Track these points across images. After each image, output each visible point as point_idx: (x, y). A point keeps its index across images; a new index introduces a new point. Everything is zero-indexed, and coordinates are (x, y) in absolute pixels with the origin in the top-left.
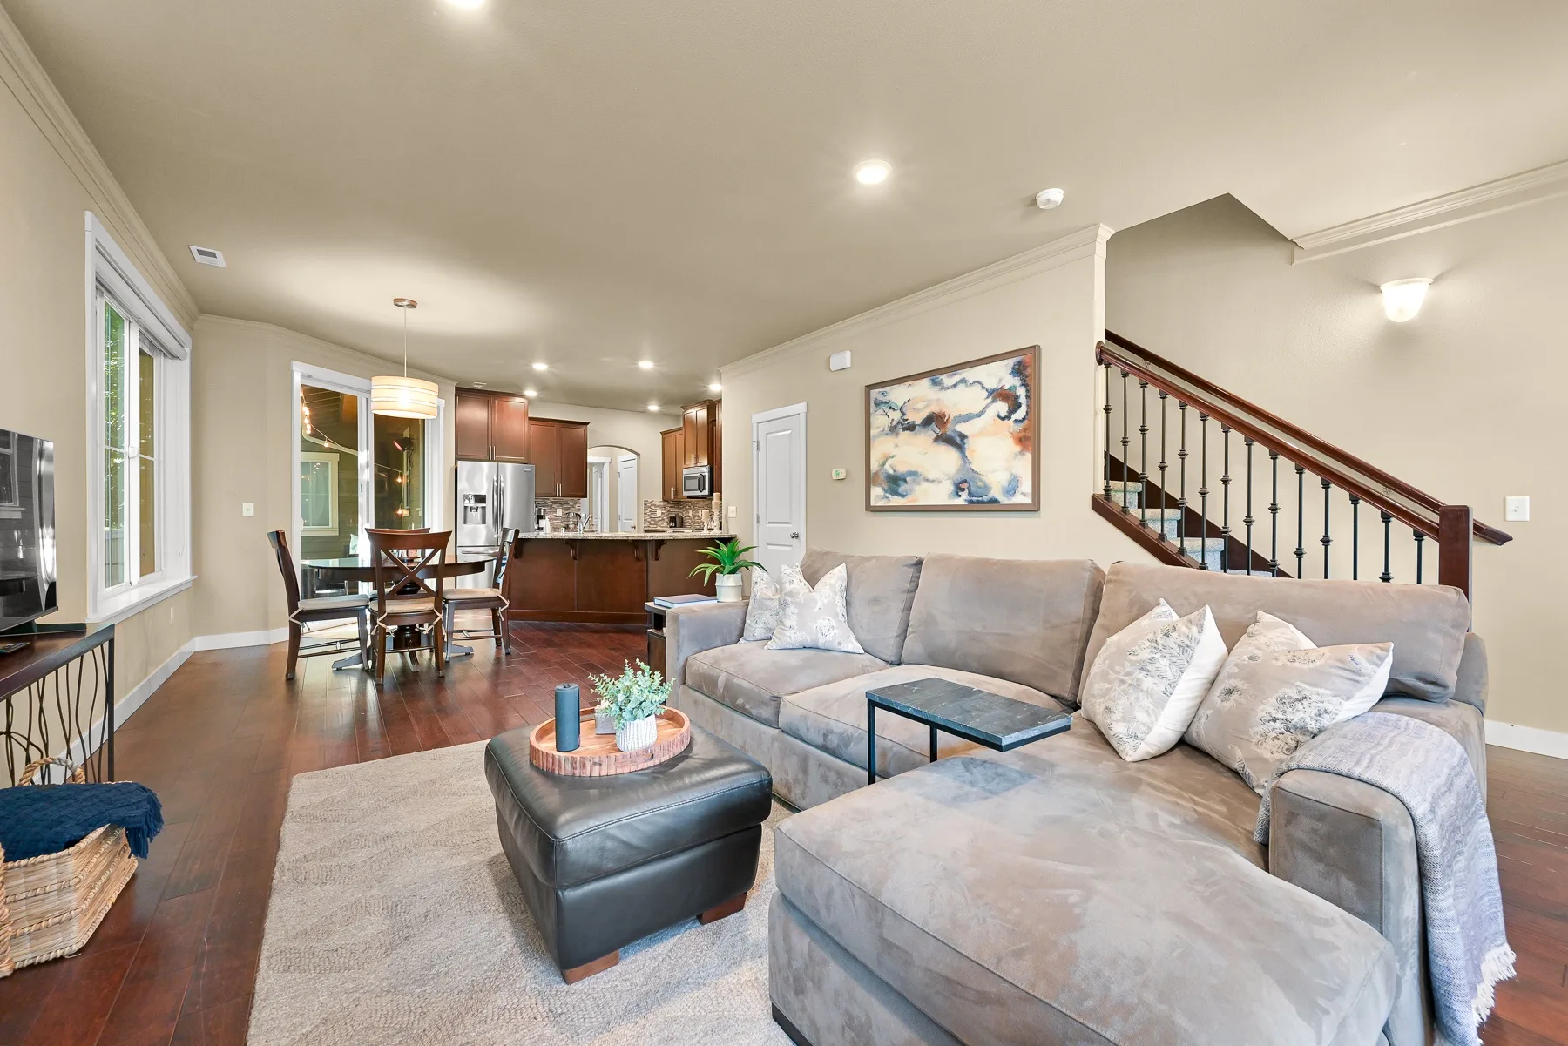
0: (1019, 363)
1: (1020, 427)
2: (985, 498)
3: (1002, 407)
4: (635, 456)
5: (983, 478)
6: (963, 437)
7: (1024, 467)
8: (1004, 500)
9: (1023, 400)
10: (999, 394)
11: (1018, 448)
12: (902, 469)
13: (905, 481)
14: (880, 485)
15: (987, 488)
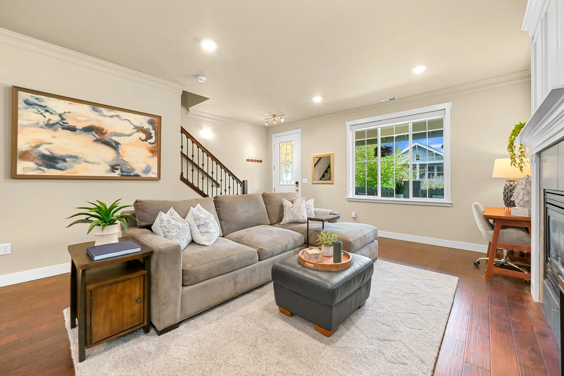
0: (152, 120)
1: (151, 146)
2: (132, 174)
3: (143, 136)
5: (130, 164)
6: (117, 144)
7: (153, 162)
8: (143, 175)
9: (153, 135)
10: (140, 129)
11: (151, 155)
13: (64, 161)
14: (31, 161)
15: (133, 170)
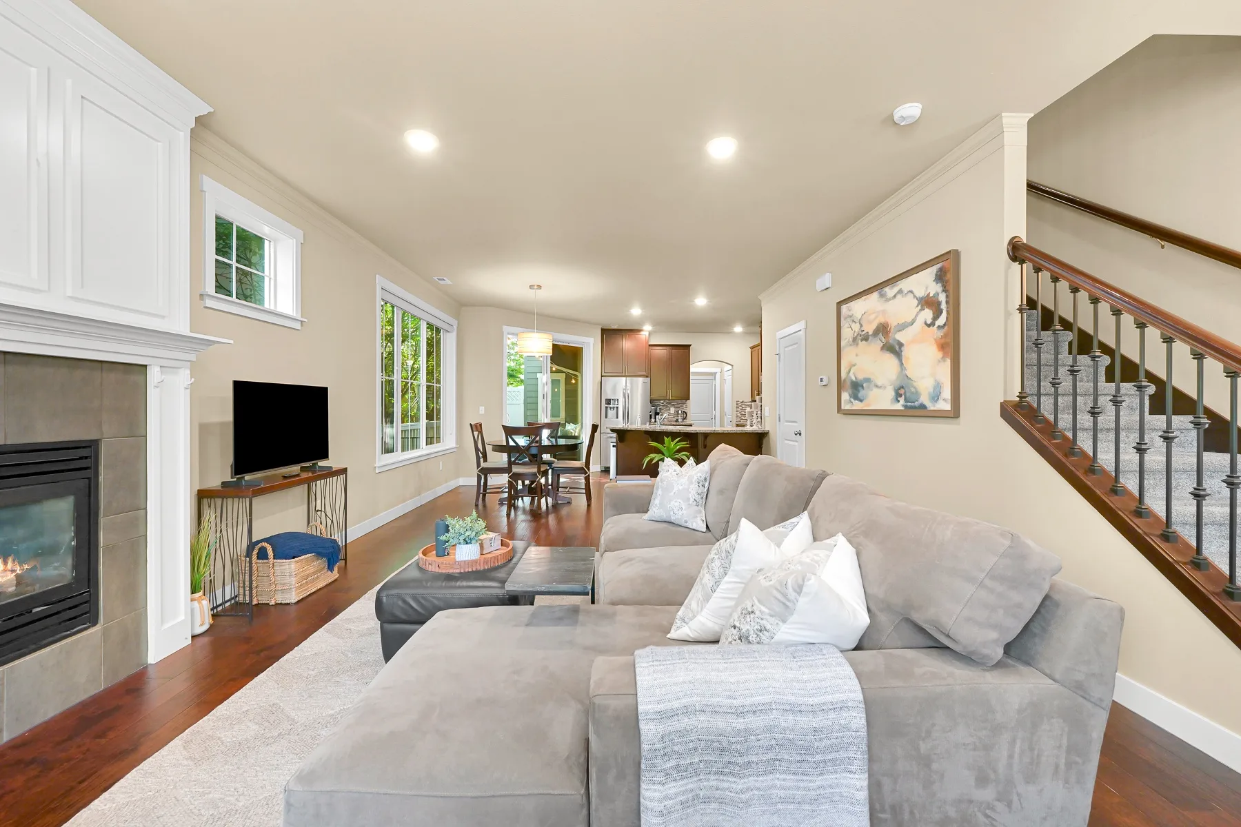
0: (941, 270)
1: (940, 333)
2: (916, 404)
3: (928, 314)
4: (730, 367)
5: (915, 384)
6: (901, 345)
7: (944, 372)
8: (931, 406)
9: (944, 306)
10: (928, 302)
11: (940, 355)
12: (861, 377)
14: (846, 391)
15: (917, 394)
